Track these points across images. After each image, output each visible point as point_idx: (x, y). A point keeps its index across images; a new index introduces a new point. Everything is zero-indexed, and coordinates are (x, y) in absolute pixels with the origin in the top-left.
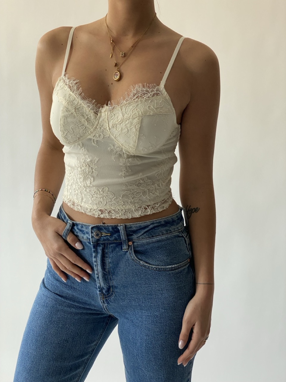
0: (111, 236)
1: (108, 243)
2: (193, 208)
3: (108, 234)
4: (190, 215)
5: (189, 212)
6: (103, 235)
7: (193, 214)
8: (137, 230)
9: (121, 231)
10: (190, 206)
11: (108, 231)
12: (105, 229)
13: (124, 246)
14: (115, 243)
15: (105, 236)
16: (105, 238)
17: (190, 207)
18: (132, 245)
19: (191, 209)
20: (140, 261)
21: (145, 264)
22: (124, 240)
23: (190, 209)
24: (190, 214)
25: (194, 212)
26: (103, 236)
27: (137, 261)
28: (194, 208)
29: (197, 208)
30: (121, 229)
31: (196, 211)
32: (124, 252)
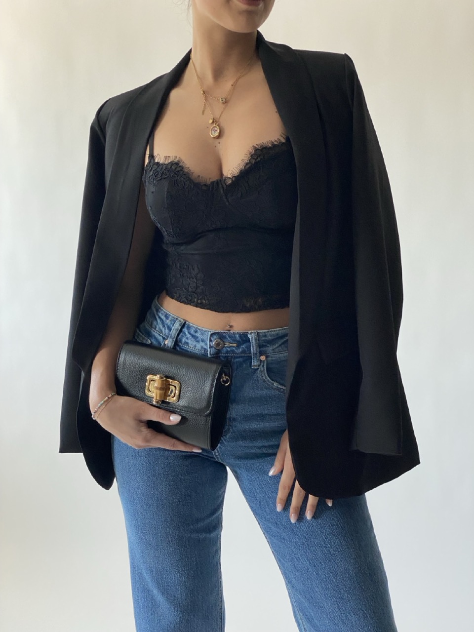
0: (238, 346)
1: (232, 357)
3: (234, 345)
6: (226, 345)
8: (273, 340)
9: (252, 340)
11: (233, 340)
12: (230, 337)
13: (254, 362)
14: (242, 357)
15: (229, 347)
16: (229, 349)
18: (265, 361)
20: (273, 382)
21: (280, 386)
22: (255, 352)
26: (226, 347)
27: (270, 382)
30: (252, 338)
32: (253, 369)
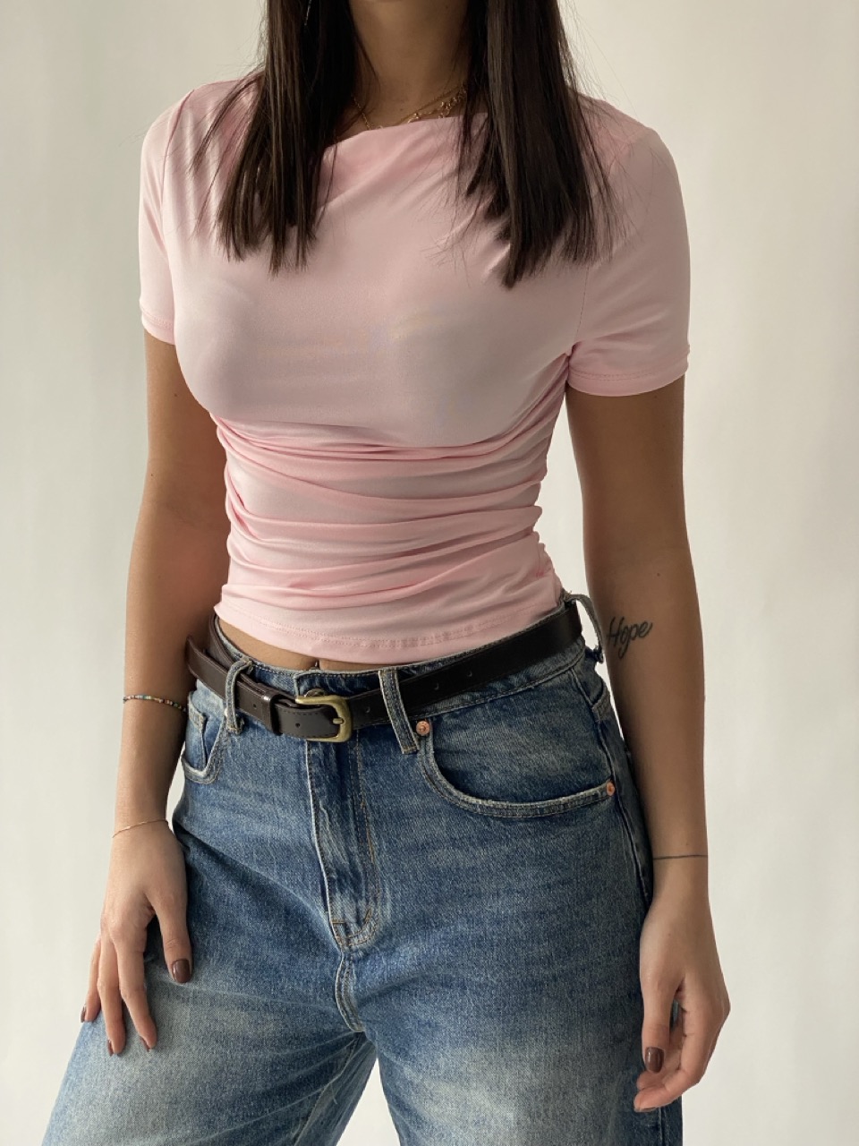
2: (633, 624)
4: (623, 648)
5: (619, 637)
7: (632, 644)
10: (623, 619)
17: (621, 624)
19: (626, 628)
23: (623, 627)
24: (623, 643)
25: (637, 638)
28: (636, 626)
29: (645, 623)
31: (642, 635)
